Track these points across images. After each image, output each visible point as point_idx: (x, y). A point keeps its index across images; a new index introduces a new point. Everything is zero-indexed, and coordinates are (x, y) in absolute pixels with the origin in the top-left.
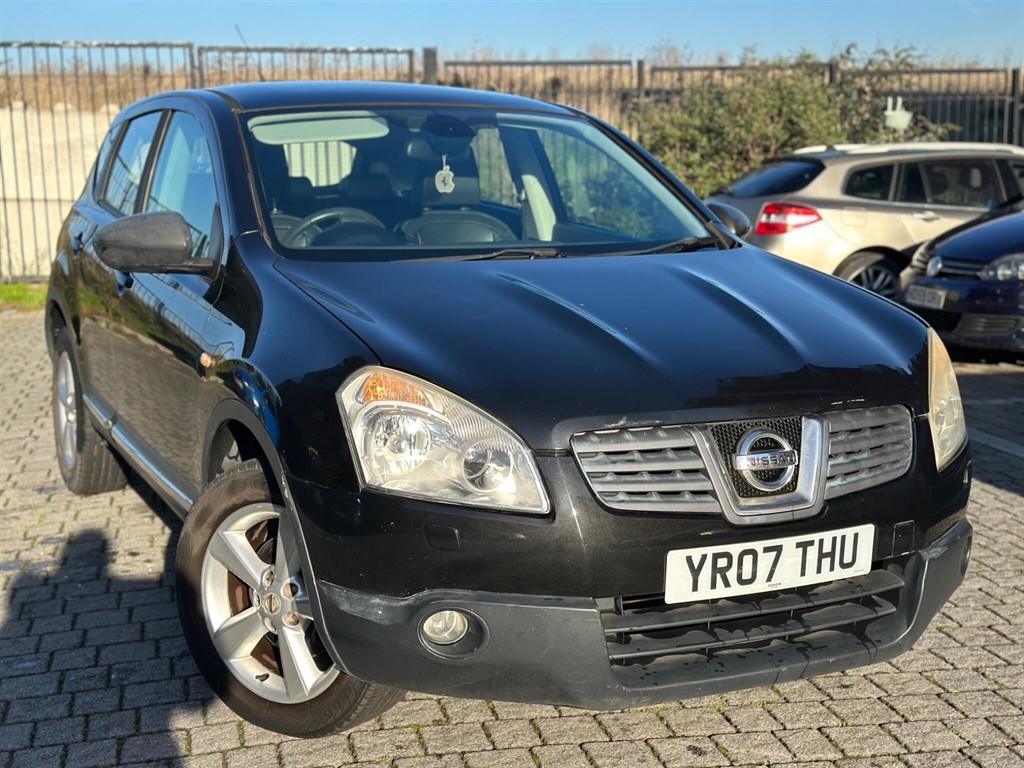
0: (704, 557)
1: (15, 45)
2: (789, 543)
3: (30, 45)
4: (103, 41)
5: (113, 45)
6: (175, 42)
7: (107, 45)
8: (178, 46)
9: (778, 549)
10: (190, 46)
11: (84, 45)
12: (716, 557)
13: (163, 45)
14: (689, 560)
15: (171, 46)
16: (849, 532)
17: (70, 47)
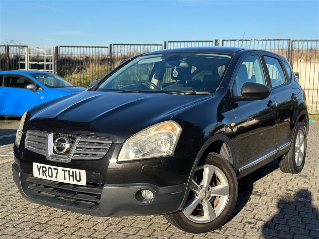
0: (40, 166)
2: (60, 169)
5: (266, 40)
6: (285, 39)
7: (264, 40)
9: (57, 170)
10: (289, 40)
11: (257, 40)
12: (43, 167)
13: (281, 40)
14: (37, 166)
15: (283, 40)
16: (78, 171)
17: (253, 41)
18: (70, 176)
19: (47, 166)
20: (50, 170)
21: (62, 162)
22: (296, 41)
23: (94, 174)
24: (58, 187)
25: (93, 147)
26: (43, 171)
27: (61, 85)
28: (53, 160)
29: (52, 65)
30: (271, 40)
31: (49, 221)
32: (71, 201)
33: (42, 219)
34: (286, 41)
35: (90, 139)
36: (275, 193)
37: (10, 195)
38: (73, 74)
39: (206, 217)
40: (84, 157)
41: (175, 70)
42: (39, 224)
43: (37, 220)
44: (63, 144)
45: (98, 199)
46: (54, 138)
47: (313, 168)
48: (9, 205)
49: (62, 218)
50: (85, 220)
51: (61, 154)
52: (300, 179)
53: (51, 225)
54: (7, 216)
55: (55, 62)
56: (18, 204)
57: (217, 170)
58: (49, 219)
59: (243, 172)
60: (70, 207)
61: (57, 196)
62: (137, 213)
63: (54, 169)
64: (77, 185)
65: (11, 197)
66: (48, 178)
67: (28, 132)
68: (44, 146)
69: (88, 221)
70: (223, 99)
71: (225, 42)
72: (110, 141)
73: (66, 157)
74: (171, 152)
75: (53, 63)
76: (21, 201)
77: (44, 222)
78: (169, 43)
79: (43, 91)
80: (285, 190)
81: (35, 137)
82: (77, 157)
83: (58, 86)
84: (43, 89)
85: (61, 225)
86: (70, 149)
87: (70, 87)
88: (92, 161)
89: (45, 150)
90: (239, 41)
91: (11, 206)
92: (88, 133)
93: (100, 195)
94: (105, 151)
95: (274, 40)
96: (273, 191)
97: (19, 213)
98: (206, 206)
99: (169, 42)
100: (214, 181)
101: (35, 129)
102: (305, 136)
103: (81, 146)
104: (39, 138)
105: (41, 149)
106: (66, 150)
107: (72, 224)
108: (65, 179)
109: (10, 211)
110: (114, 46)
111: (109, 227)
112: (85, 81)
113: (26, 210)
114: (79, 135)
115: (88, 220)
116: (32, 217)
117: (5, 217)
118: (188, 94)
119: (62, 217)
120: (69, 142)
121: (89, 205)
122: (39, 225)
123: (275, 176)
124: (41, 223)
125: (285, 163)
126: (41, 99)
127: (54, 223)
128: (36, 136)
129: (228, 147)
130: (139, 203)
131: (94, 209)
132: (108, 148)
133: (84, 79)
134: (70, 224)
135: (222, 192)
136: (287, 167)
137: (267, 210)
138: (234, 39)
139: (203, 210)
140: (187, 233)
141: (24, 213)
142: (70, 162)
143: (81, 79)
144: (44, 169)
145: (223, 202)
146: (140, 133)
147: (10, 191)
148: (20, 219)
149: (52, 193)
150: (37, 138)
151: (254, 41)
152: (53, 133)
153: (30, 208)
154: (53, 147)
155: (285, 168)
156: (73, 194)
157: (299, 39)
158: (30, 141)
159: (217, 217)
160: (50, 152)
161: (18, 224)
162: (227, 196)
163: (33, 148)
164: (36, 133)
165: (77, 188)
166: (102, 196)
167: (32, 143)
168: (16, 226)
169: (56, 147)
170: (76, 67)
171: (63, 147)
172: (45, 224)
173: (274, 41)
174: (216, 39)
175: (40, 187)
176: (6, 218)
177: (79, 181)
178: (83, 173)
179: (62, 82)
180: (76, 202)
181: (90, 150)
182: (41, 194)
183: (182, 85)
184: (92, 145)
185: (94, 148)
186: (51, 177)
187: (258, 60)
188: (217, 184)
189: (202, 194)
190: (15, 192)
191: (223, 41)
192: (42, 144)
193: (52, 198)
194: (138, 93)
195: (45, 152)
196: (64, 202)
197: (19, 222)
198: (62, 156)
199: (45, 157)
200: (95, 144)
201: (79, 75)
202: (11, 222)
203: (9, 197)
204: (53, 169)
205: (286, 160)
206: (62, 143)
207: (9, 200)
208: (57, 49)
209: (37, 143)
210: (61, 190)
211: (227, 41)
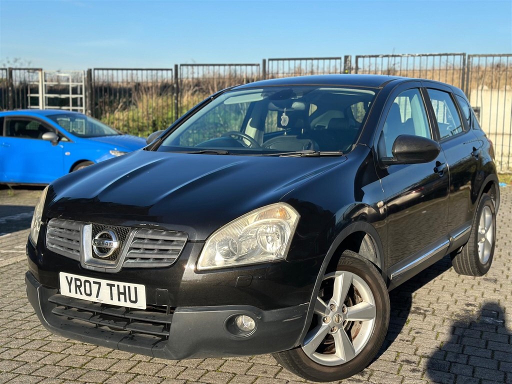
0: (72, 278)
1: (380, 56)
2: (104, 282)
3: (387, 56)
4: (421, 53)
5: (426, 55)
6: (457, 53)
7: (423, 55)
8: (458, 55)
9: (99, 284)
10: (464, 55)
11: (412, 56)
12: (76, 280)
14: (67, 277)
15: (454, 55)
16: (132, 286)
18: (119, 293)
19: (83, 278)
20: (87, 284)
21: (107, 271)
22: (475, 56)
23: (160, 291)
24: (100, 312)
25: (156, 247)
26: (76, 286)
27: (97, 132)
28: (92, 268)
29: (81, 99)
30: (434, 55)
31: (86, 363)
32: (121, 334)
33: (75, 361)
34: (459, 56)
35: (152, 234)
36: (447, 310)
37: (22, 320)
38: (116, 112)
39: (339, 356)
40: (142, 264)
41: (284, 114)
42: (70, 368)
43: (66, 362)
44: (109, 242)
45: (165, 331)
46: (92, 232)
47: (506, 266)
48: (21, 336)
49: (107, 358)
50: (145, 362)
51: (105, 259)
52: (486, 285)
53: (89, 370)
54: (17, 356)
55: (87, 94)
56: (36, 336)
57: (356, 279)
58: (85, 361)
59: (398, 280)
60: (120, 343)
61: (99, 325)
62: (228, 353)
63: (95, 283)
64: (131, 308)
65: (24, 322)
66: (84, 297)
67: (50, 222)
68: (77, 245)
69: (149, 364)
70: (364, 162)
71: (360, 60)
72: (184, 237)
73: (112, 263)
74: (283, 254)
75: (83, 96)
76: (39, 330)
77: (77, 366)
78: (270, 62)
79: (68, 142)
80: (464, 305)
81: (61, 230)
82: (131, 264)
83: (92, 134)
84: (69, 140)
85: (106, 370)
86: (120, 250)
87: (112, 135)
88: (155, 271)
89: (78, 251)
90: (382, 57)
91: (25, 338)
92: (147, 225)
93: (169, 325)
94: (176, 254)
95: (440, 55)
96: (443, 307)
97: (37, 350)
98: (339, 337)
99: (270, 60)
100: (352, 296)
101: (61, 218)
102: (494, 215)
103: (137, 246)
104: (68, 232)
105: (72, 250)
106: (112, 251)
107: (124, 368)
108: (112, 299)
109: (23, 347)
110: (182, 67)
111: (184, 373)
112: (135, 124)
113: (49, 345)
114: (133, 228)
115: (149, 362)
116: (59, 357)
117: (15, 357)
118: (307, 156)
119: (107, 356)
120: (117, 239)
121: (151, 340)
122: (71, 371)
123: (447, 280)
124: (74, 368)
125: (462, 259)
126: (66, 156)
127: (95, 367)
128: (63, 229)
129: (373, 242)
130: (233, 337)
131: (160, 348)
132: (181, 248)
133: (134, 120)
134: (120, 368)
135: (364, 314)
136: (465, 266)
137: (436, 339)
138: (374, 54)
139: (334, 343)
140: (308, 381)
141: (45, 351)
142: (120, 272)
143: (128, 119)
144: (78, 283)
145: (366, 331)
146: (232, 224)
147: (21, 312)
148: (39, 360)
149: (91, 321)
150: (66, 233)
151: (408, 57)
152: (91, 225)
153: (55, 341)
154: (92, 246)
155: (462, 268)
156: (126, 323)
157: (480, 53)
158: (53, 238)
159: (356, 355)
160: (88, 255)
161: (36, 370)
162: (372, 320)
163: (59, 248)
164: (64, 224)
165: (131, 313)
166: (172, 326)
167: (57, 240)
168: (33, 372)
169: (97, 248)
170: (121, 101)
171: (108, 247)
172: (81, 368)
173: (439, 57)
174: (347, 54)
175: (71, 311)
176: (16, 359)
177: (136, 302)
178: (142, 289)
179: (99, 128)
180: (130, 336)
181: (151, 252)
182: (73, 322)
183: (296, 136)
184: (154, 244)
185: (158, 249)
186: (90, 295)
187: (418, 96)
188: (357, 300)
189: (332, 319)
190: (30, 314)
191: (357, 57)
192: (74, 243)
193: (92, 328)
194: (227, 154)
195: (78, 254)
196: (111, 335)
197: (38, 366)
198: (107, 262)
199: (79, 262)
200: (160, 242)
201: (126, 113)
202: (25, 366)
203: (21, 322)
204: (92, 283)
205: (463, 256)
206: (106, 241)
207: (20, 327)
208: (89, 72)
209: (66, 241)
210: (105, 317)
211: (364, 57)
